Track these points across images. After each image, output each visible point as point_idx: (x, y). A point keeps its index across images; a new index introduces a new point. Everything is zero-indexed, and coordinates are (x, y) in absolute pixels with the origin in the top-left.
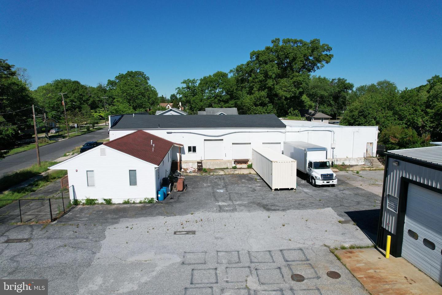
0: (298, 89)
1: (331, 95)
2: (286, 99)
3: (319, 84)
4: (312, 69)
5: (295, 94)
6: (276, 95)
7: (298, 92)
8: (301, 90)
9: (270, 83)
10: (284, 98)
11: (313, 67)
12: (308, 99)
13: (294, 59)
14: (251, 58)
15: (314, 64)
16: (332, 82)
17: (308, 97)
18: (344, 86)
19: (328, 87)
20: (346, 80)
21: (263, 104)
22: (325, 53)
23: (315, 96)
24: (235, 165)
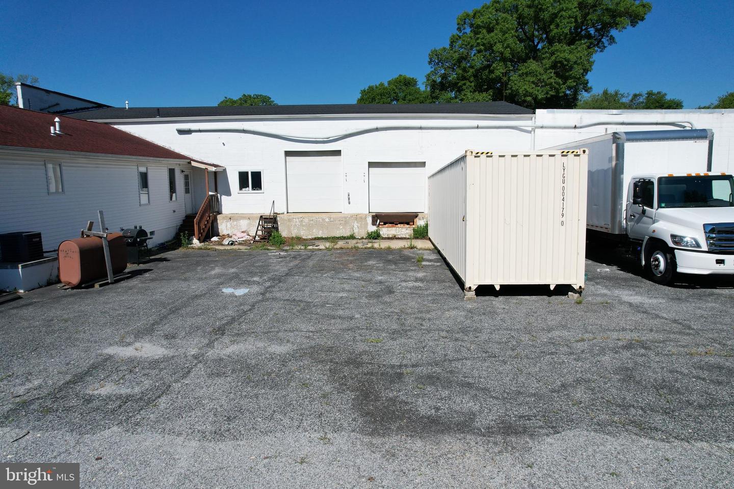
24: (374, 228)
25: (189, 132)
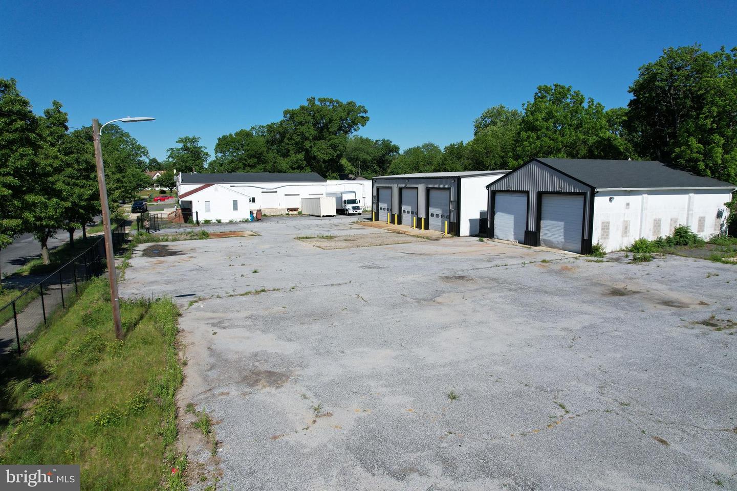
0: (336, 152)
1: (375, 159)
2: (324, 161)
3: (361, 146)
4: (349, 131)
5: (333, 156)
6: (314, 158)
7: (335, 155)
8: (338, 152)
9: (307, 145)
10: (322, 160)
11: (351, 129)
12: (349, 164)
13: (331, 121)
14: (284, 117)
15: (350, 126)
16: (375, 143)
17: (350, 161)
18: (389, 149)
19: (371, 150)
20: (391, 142)
21: (300, 168)
22: (362, 114)
23: (357, 160)
24: (287, 212)
25: (234, 186)
